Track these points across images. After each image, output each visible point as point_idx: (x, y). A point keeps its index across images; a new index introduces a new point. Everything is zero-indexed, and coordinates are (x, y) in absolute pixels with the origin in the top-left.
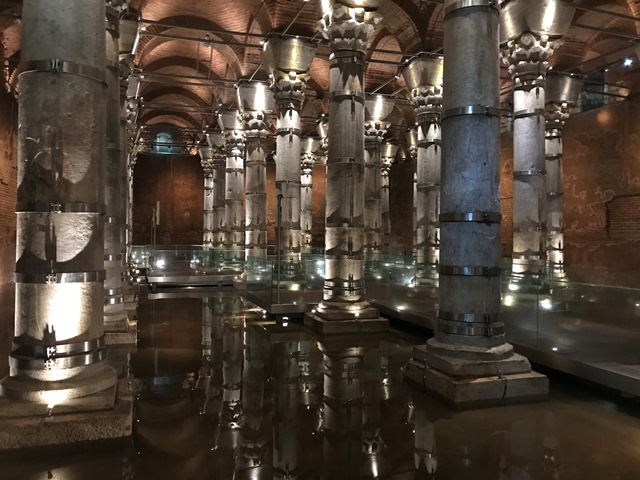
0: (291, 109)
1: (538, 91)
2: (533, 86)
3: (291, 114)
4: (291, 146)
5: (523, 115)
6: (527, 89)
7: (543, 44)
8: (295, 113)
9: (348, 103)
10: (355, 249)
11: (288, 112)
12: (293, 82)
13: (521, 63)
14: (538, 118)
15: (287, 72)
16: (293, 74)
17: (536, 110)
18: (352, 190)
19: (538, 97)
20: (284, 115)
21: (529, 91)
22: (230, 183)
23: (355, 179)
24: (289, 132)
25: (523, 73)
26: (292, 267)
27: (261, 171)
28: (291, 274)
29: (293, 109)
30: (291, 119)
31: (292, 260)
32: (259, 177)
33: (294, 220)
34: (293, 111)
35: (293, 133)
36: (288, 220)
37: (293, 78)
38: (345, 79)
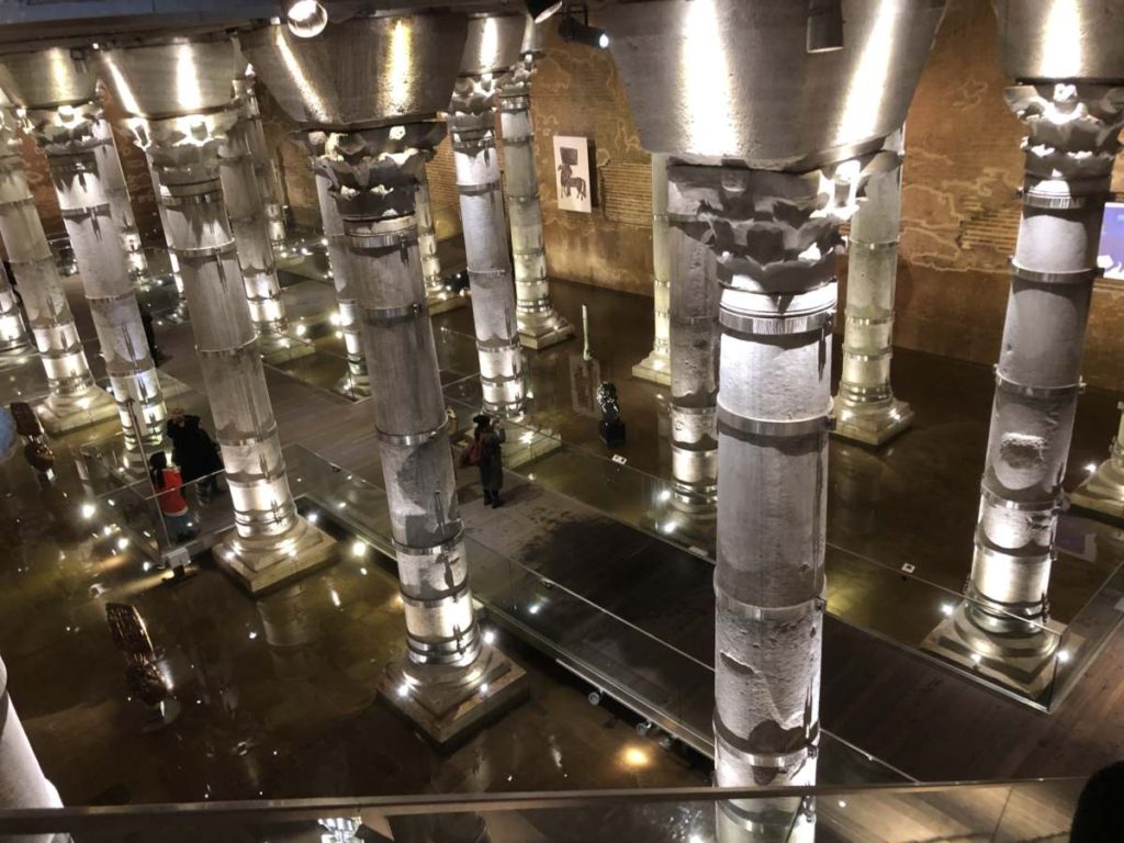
0: (80, 173)
1: (487, 156)
2: (479, 149)
3: (82, 181)
4: (99, 238)
5: (469, 191)
6: (472, 153)
7: (486, 87)
8: (89, 177)
9: (211, 267)
10: (270, 468)
11: (76, 178)
12: (71, 126)
14: (492, 196)
15: (54, 107)
16: (66, 110)
17: (489, 185)
18: (249, 390)
19: (488, 164)
20: (70, 185)
21: (475, 156)
23: (249, 373)
24: (88, 215)
25: (463, 129)
26: (157, 429)
27: (28, 218)
28: (156, 440)
29: (83, 171)
30: (85, 190)
31: (153, 418)
32: (28, 231)
33: (139, 356)
34: (86, 176)
35: (96, 214)
36: (129, 359)
37: (66, 119)
38: (198, 231)
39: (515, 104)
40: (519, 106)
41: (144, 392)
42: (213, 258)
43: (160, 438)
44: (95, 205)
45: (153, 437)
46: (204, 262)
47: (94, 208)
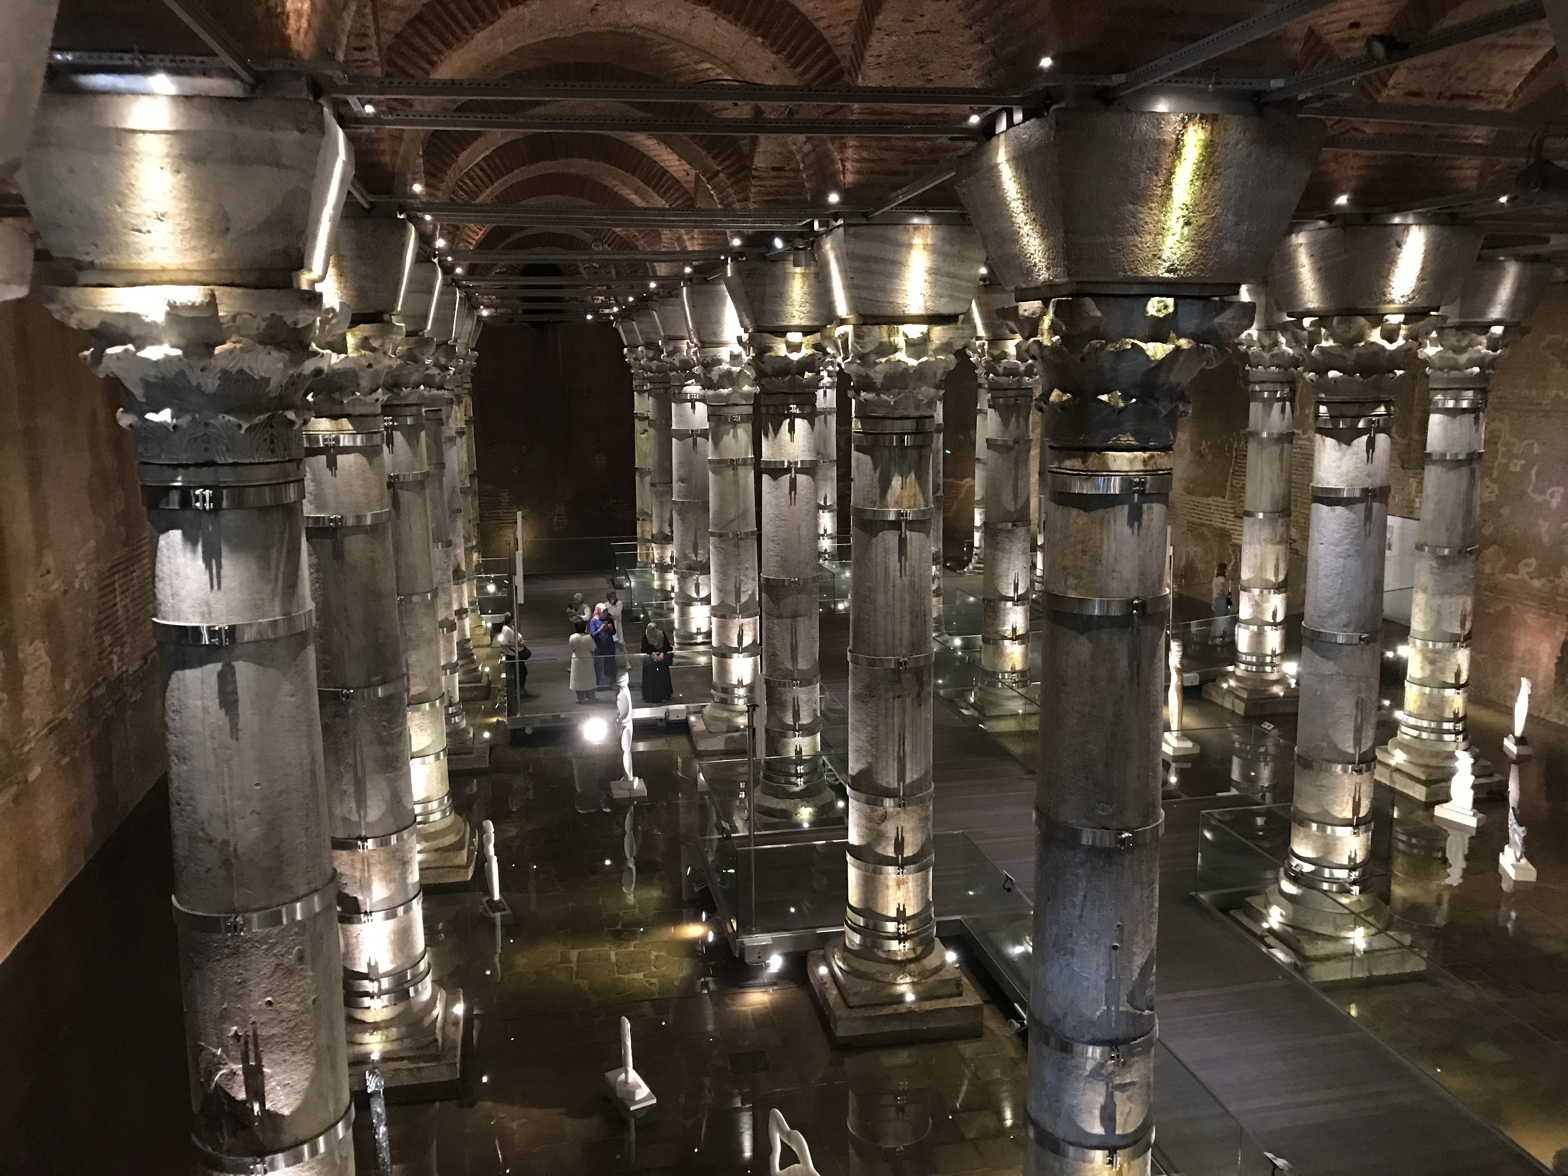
0: (792, 417)
1: (1371, 445)
2: (1360, 433)
3: (792, 429)
4: (792, 501)
5: (1330, 498)
6: (1345, 438)
7: (1390, 336)
8: (800, 424)
9: (891, 538)
10: (908, 852)
11: (786, 423)
12: (795, 357)
13: (1332, 374)
14: (1369, 510)
15: (782, 332)
16: (794, 337)
17: (1365, 491)
18: (903, 726)
19: (1370, 459)
20: (776, 431)
21: (1349, 443)
22: (681, 464)
23: (908, 701)
24: (788, 470)
25: (1338, 398)
26: (800, 769)
27: (741, 482)
28: (797, 785)
29: (796, 416)
30: (792, 440)
31: (799, 752)
32: (737, 496)
33: (802, 665)
34: (798, 422)
35: (798, 471)
36: (789, 666)
37: (794, 347)
38: (885, 485)
39: (1457, 400)
40: (1465, 404)
41: (796, 716)
42: (896, 525)
43: (800, 781)
44: (799, 460)
45: (793, 779)
46: (883, 530)
47: (796, 463)
